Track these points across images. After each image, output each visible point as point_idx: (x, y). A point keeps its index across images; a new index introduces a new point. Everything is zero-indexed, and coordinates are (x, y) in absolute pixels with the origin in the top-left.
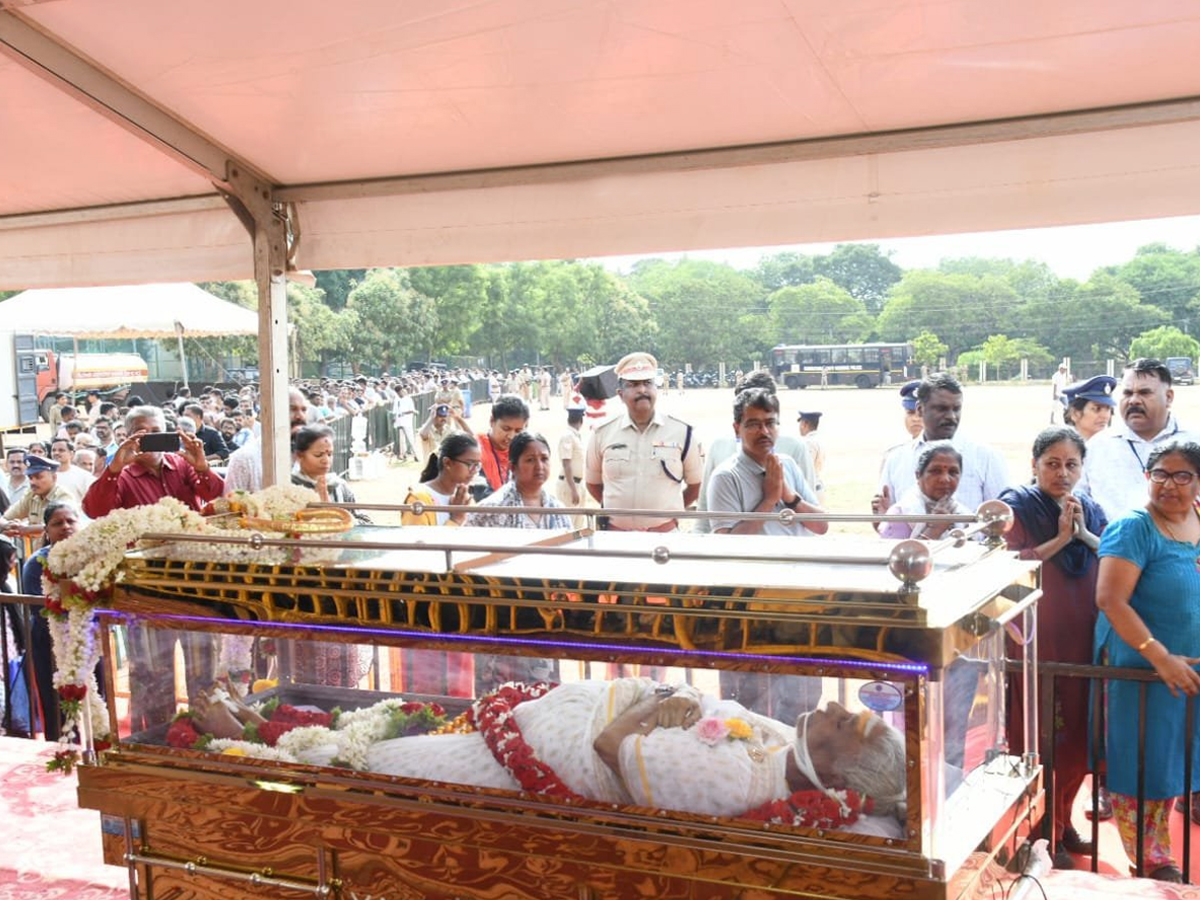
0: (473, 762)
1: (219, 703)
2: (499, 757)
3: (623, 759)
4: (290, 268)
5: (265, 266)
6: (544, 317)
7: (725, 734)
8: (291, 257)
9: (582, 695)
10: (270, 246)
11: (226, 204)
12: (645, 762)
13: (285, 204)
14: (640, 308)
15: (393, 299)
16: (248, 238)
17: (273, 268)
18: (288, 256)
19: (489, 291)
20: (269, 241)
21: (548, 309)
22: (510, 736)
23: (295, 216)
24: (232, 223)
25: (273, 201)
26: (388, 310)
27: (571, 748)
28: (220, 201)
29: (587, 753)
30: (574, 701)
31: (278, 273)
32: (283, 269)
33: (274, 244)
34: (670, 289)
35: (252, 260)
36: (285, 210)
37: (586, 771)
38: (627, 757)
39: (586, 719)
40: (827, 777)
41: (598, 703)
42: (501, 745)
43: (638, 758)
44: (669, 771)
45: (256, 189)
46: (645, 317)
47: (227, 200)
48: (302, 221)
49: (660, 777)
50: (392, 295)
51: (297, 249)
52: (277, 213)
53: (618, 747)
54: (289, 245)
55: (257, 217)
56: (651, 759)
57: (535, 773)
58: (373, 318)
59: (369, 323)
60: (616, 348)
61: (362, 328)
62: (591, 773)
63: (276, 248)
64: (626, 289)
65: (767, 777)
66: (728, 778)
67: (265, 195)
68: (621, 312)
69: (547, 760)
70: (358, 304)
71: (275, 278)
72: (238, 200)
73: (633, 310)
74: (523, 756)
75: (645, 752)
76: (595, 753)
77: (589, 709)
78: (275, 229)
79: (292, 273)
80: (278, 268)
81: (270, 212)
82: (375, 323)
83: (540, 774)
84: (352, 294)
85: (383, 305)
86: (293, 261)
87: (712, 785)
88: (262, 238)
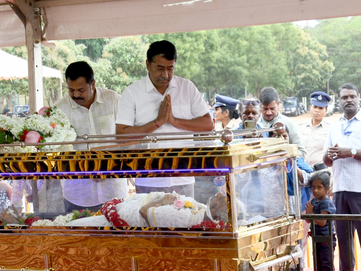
0: (100, 223)
1: (10, 214)
2: (108, 219)
3: (148, 214)
4: (43, 40)
5: (30, 39)
6: (248, 61)
7: (183, 205)
8: (44, 35)
9: (138, 197)
10: (33, 29)
11: (11, 9)
12: (155, 215)
13: (40, 8)
14: (320, 52)
15: (136, 51)
16: (23, 25)
17: (35, 40)
18: (42, 33)
19: (206, 43)
20: (33, 27)
21: (251, 55)
22: (112, 211)
23: (45, 14)
24: (14, 18)
25: (35, 7)
26: (133, 59)
27: (133, 214)
28: (8, 7)
29: (138, 215)
30: (135, 199)
31: (37, 42)
32: (40, 40)
33: (35, 28)
34: (343, 37)
35: (25, 37)
36: (40, 11)
37: (137, 221)
38: (149, 214)
39: (139, 204)
40: (215, 217)
41: (143, 199)
42: (109, 214)
43: (153, 213)
44: (162, 217)
45: (26, 1)
46: (323, 59)
47: (12, 7)
48: (48, 16)
49: (160, 220)
50: (136, 48)
51: (46, 30)
52: (36, 13)
53: (147, 211)
54: (43, 28)
55: (27, 16)
56: (157, 214)
57: (120, 222)
58: (121, 65)
59: (119, 70)
60: (302, 84)
61: (114, 72)
62: (139, 221)
63: (36, 30)
64: (310, 39)
65: (196, 219)
66: (182, 218)
67: (30, 4)
68: (306, 56)
69: (124, 219)
70: (111, 55)
71: (35, 45)
72: (17, 7)
73: (315, 54)
74: (116, 218)
75: (155, 212)
76: (140, 214)
77: (140, 202)
78: (35, 21)
79: (44, 42)
80: (37, 40)
81: (33, 12)
82: (123, 70)
83: (122, 223)
84: (106, 48)
85: (129, 55)
86: (45, 36)
87: (176, 221)
88: (29, 25)
